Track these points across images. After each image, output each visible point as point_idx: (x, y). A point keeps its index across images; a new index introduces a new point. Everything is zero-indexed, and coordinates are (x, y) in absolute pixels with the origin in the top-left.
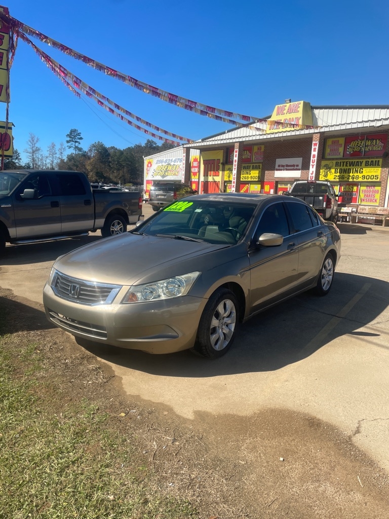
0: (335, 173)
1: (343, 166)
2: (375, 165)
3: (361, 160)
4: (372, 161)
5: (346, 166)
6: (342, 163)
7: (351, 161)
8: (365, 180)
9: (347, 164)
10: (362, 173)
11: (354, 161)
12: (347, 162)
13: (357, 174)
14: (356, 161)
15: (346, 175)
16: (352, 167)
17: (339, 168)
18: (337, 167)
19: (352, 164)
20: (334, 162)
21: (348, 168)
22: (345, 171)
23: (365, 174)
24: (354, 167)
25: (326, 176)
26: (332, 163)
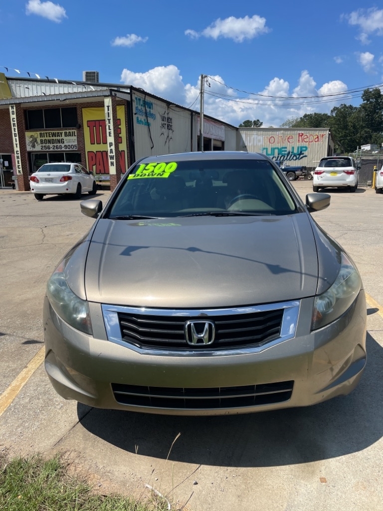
0: (41, 143)
1: (47, 137)
2: (73, 136)
3: (61, 131)
4: (69, 132)
5: (49, 137)
6: (45, 134)
7: (52, 132)
8: (67, 149)
9: (49, 135)
10: (64, 143)
11: (55, 132)
12: (49, 133)
14: (57, 132)
15: (51, 145)
16: (54, 138)
17: (43, 139)
18: (41, 138)
19: (54, 135)
20: (39, 133)
21: (51, 138)
22: (49, 142)
23: (66, 143)
24: (57, 138)
25: (34, 146)
26: (36, 134)
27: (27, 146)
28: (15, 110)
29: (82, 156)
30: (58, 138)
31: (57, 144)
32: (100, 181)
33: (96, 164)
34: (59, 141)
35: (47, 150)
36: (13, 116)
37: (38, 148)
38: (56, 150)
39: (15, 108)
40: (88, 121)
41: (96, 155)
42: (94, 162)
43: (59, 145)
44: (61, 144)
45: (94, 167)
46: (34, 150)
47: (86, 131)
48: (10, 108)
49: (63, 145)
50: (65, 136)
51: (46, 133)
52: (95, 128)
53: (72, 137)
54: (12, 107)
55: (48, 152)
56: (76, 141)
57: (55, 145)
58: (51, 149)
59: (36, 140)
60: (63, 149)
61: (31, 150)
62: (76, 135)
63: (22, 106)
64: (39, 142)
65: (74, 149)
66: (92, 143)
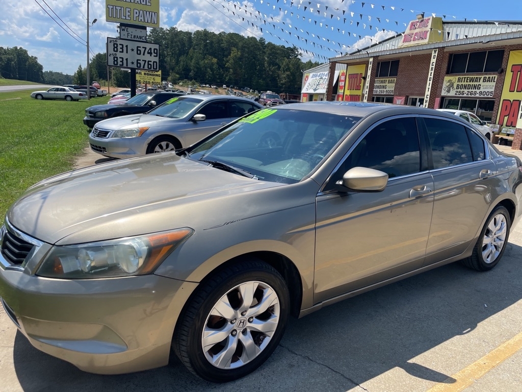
0: (457, 89)
1: (464, 82)
2: (491, 81)
3: (480, 76)
4: (489, 77)
5: (467, 82)
6: (463, 79)
7: (471, 77)
8: (482, 96)
9: (467, 80)
10: (480, 89)
11: (473, 77)
12: (468, 78)
13: (475, 90)
14: (476, 76)
15: (466, 91)
16: (471, 83)
17: (460, 84)
18: (459, 83)
19: (472, 80)
20: (457, 77)
21: (469, 83)
22: (465, 87)
23: (482, 90)
24: (474, 83)
25: (449, 91)
26: (454, 79)
27: (443, 90)
28: (436, 54)
29: (496, 104)
30: (476, 83)
31: (472, 90)
32: (508, 135)
33: (509, 115)
34: (475, 87)
35: (461, 95)
36: (433, 60)
37: (452, 93)
38: (470, 96)
39: (437, 52)
40: (513, 65)
41: (512, 105)
42: (507, 112)
43: (474, 90)
44: (477, 90)
45: (506, 118)
46: (449, 94)
47: (509, 76)
48: (433, 52)
49: (478, 91)
50: (483, 82)
51: (465, 78)
52: (519, 73)
53: (491, 83)
54: (435, 51)
55: (461, 97)
56: (494, 88)
57: (470, 90)
58: (465, 95)
59: (453, 85)
60: (477, 95)
61: (446, 95)
62: (495, 80)
63: (445, 50)
64: (455, 86)
65: (489, 96)
66: (511, 91)
